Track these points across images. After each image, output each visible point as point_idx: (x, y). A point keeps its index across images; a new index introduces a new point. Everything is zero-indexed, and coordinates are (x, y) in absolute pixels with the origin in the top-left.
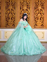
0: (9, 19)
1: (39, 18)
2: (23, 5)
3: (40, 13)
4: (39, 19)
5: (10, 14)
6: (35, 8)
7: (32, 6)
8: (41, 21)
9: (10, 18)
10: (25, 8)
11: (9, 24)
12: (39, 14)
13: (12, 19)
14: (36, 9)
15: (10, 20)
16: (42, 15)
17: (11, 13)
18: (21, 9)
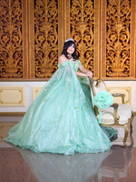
0: (43, 56)
1: (119, 52)
2: (77, 19)
3: (121, 41)
4: (118, 56)
5: (46, 45)
6: (108, 28)
7: (100, 23)
8: (124, 61)
9: (47, 54)
10: (83, 28)
11: (44, 71)
12: (118, 44)
13: (49, 56)
14: (110, 30)
15: (46, 60)
16: (126, 44)
17: (48, 42)
18: (74, 31)
